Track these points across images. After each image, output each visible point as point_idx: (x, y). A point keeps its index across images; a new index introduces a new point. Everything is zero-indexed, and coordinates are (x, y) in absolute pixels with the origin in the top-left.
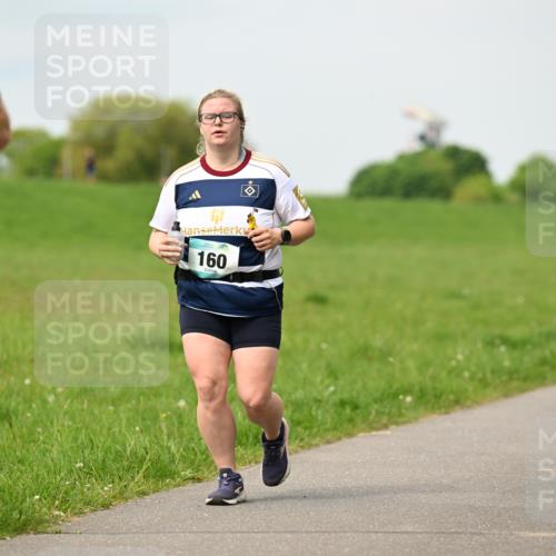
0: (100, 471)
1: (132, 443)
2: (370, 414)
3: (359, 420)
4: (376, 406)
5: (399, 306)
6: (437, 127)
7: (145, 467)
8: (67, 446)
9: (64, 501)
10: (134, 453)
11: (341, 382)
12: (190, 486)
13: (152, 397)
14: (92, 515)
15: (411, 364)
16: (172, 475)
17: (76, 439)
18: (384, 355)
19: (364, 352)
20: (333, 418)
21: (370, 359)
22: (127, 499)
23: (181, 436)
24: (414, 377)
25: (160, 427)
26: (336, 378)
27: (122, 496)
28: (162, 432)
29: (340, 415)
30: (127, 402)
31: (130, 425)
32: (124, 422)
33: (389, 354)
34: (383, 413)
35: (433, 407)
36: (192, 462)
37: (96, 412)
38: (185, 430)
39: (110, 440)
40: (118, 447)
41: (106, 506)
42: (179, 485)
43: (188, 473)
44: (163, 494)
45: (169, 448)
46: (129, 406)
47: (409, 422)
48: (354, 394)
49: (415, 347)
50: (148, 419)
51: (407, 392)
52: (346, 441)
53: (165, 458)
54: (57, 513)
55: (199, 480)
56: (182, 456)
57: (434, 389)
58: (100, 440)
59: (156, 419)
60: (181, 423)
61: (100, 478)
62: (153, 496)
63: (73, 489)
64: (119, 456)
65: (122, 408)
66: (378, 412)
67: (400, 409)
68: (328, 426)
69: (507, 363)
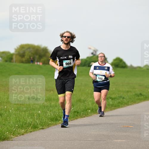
0: (22, 127)
1: (29, 121)
2: (81, 114)
3: (78, 115)
4: (82, 112)
5: (87, 90)
6: (95, 51)
7: (31, 126)
8: (14, 121)
9: (13, 133)
10: (29, 123)
11: (75, 107)
12: (41, 130)
13: (33, 111)
14: (20, 137)
15: (90, 103)
16: (37, 128)
17: (16, 120)
18: (84, 101)
19: (80, 101)
20: (73, 115)
21: (81, 102)
22: (27, 133)
23: (39, 119)
24: (91, 106)
25: (35, 117)
26: (74, 106)
27: (26, 132)
28: (35, 118)
29: (74, 115)
30: (27, 112)
31: (28, 117)
32: (27, 116)
33: (85, 101)
34: (84, 114)
35: (95, 113)
36: (42, 125)
37: (21, 114)
38: (40, 118)
39: (24, 120)
40: (26, 122)
41: (23, 135)
42: (39, 130)
43: (41, 127)
44: (35, 132)
45: (37, 122)
46: (28, 112)
47: (90, 116)
48: (77, 109)
49: (91, 99)
50: (32, 115)
51: (89, 109)
52: (75, 120)
53: (36, 124)
54: (12, 136)
55: (43, 129)
56: (39, 123)
57: (95, 109)
58: (21, 120)
59: (34, 115)
60: (39, 116)
61: (21, 128)
62: (33, 132)
63: (15, 131)
64: (26, 123)
65: (26, 113)
66: (83, 114)
67: (87, 113)
68: (72, 117)
69: (111, 103)
